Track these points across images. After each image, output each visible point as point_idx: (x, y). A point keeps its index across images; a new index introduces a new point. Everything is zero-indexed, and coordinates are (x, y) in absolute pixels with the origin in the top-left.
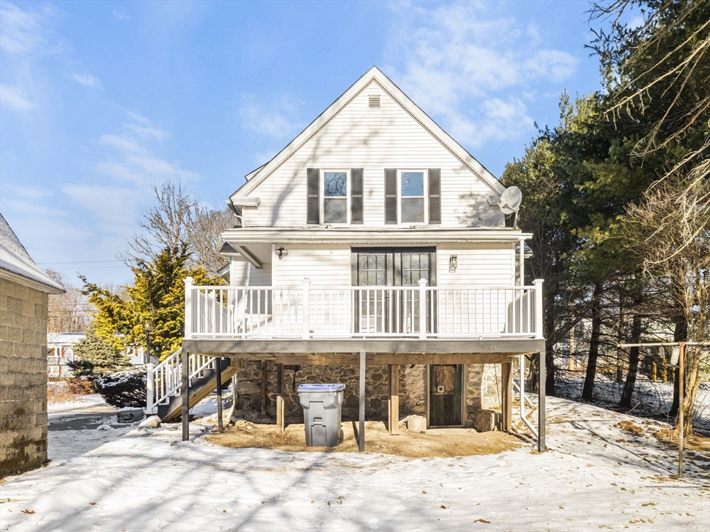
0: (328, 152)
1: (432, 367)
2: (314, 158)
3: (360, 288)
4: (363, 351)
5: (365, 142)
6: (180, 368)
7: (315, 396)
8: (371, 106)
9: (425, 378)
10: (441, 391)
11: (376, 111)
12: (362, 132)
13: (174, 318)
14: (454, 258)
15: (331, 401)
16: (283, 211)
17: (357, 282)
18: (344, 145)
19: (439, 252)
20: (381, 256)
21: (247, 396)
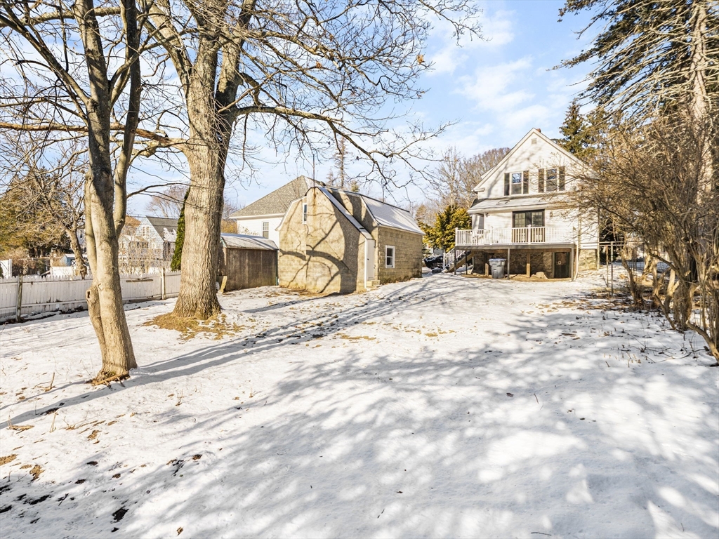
0: (512, 165)
1: (555, 253)
2: (506, 168)
3: (516, 228)
4: (509, 249)
5: (528, 159)
6: (453, 255)
7: (494, 262)
8: (532, 143)
9: (552, 258)
10: (560, 263)
11: (534, 145)
12: (527, 155)
13: (452, 235)
14: (551, 213)
15: (499, 264)
16: (493, 192)
17: (514, 226)
18: (518, 162)
19: (546, 211)
20: (524, 214)
21: (478, 265)
